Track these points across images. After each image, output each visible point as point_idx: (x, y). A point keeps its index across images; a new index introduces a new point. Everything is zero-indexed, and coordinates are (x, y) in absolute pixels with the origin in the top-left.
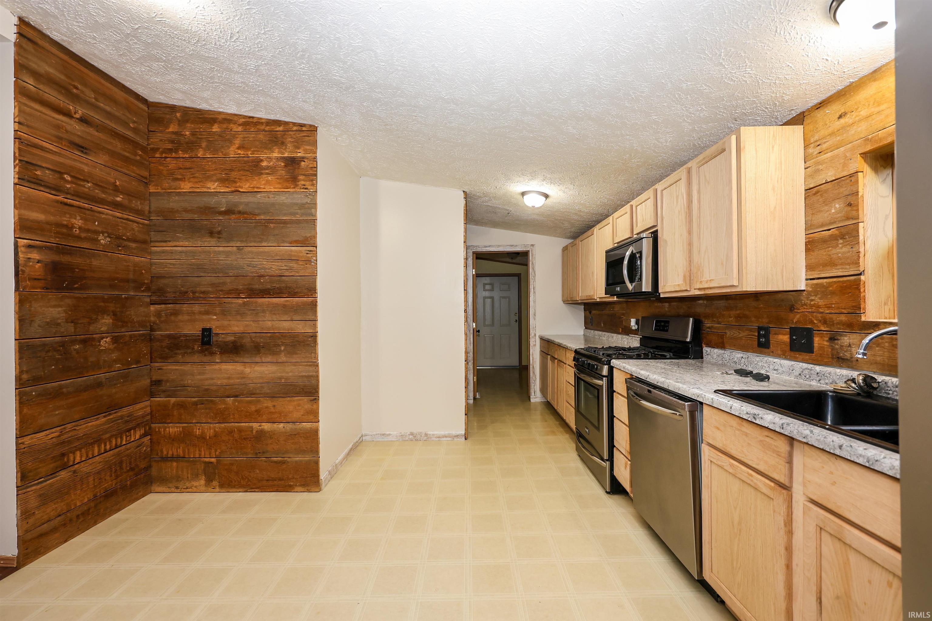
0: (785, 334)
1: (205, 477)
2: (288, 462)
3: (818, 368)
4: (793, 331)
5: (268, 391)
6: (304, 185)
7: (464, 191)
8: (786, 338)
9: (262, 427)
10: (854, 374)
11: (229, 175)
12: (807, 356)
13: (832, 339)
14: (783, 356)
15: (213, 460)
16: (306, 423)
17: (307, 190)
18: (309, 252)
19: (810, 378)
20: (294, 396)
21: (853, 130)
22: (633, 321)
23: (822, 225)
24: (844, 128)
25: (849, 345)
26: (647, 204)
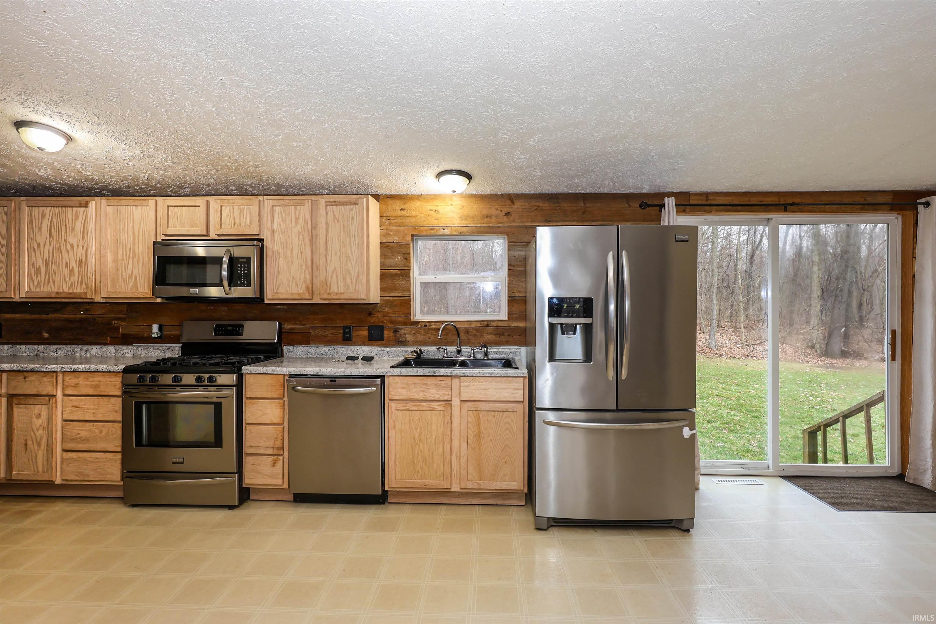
0: (364, 330)
3: (388, 349)
4: (371, 328)
8: (365, 333)
10: (412, 349)
12: (380, 343)
13: (396, 331)
14: (364, 344)
21: (408, 220)
22: (155, 328)
23: (390, 266)
24: (403, 217)
25: (405, 334)
26: (241, 211)
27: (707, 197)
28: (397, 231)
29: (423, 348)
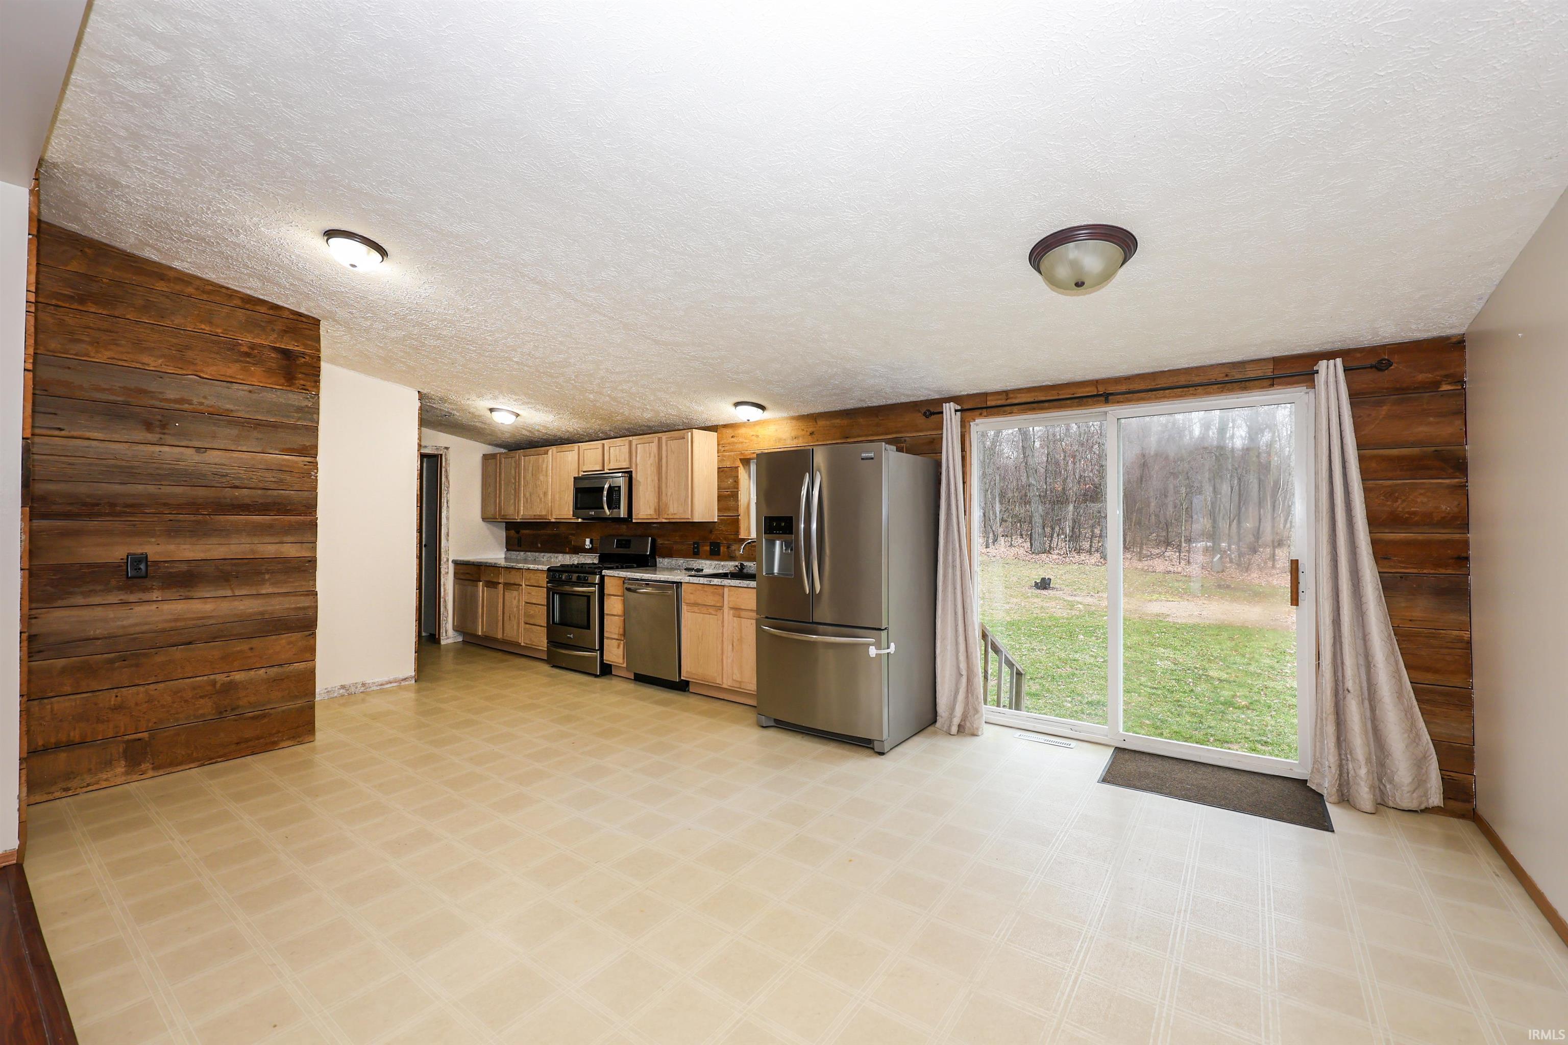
0: (707, 546)
1: (126, 761)
2: (271, 714)
3: (722, 563)
4: (711, 544)
5: (243, 631)
6: (304, 385)
7: (419, 392)
8: (708, 548)
9: (231, 678)
10: (737, 563)
11: (184, 354)
12: (717, 557)
13: (728, 548)
14: (707, 558)
15: (145, 735)
16: (298, 664)
17: (307, 392)
18: (308, 463)
19: (719, 569)
20: (283, 633)
21: (737, 446)
22: (588, 541)
23: (725, 489)
24: (734, 443)
25: (735, 550)
26: (620, 450)
27: (1007, 395)
28: (729, 456)
29: (745, 564)
